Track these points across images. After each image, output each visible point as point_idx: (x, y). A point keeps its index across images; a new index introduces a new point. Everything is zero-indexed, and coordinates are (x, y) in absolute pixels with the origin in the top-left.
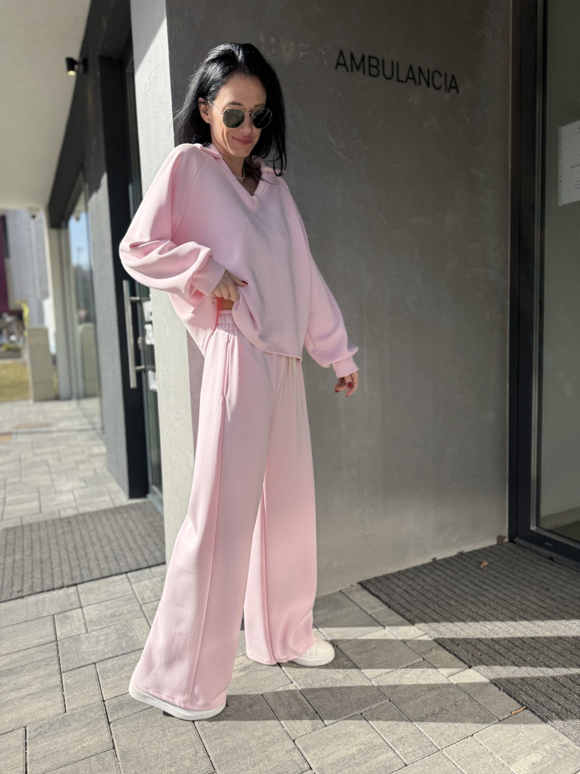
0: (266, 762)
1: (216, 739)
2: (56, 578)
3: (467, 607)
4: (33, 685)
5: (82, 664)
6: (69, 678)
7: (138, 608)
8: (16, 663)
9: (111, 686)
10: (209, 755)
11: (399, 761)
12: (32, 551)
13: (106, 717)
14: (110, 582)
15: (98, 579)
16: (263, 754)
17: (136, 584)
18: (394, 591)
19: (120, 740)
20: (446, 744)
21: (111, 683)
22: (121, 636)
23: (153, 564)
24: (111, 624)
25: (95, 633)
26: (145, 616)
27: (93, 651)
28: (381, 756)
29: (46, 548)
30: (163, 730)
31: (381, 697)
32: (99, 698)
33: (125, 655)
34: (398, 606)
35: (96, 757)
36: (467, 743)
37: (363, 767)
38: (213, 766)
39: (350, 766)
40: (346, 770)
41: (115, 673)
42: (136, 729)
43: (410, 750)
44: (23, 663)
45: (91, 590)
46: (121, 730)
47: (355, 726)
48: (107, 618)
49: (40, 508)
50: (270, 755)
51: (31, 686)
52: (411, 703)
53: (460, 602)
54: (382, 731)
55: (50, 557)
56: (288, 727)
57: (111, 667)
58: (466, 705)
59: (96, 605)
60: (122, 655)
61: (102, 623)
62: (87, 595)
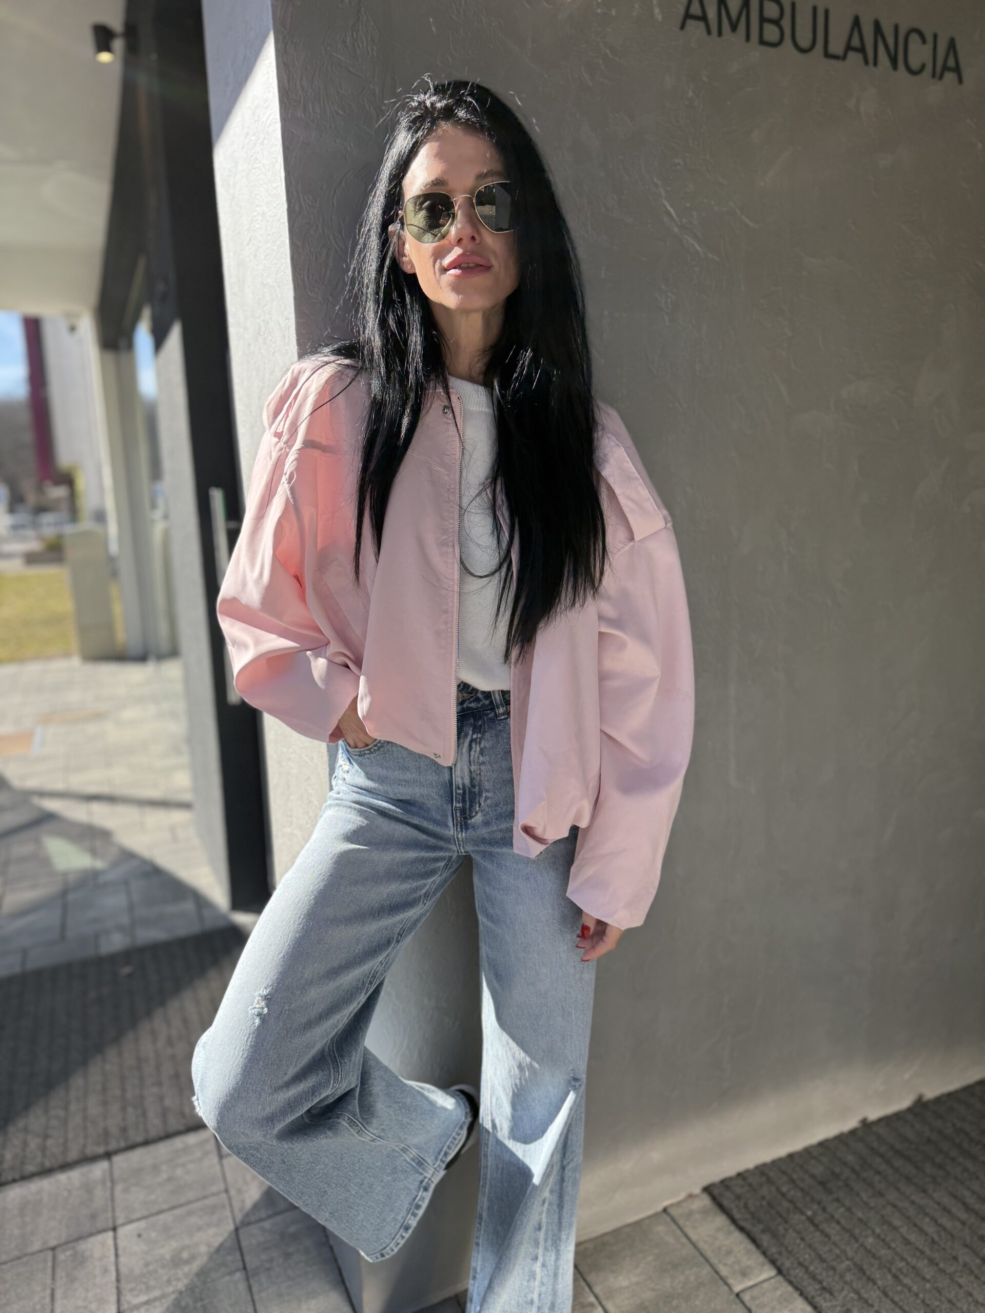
14: (178, 1150)
18: (786, 1222)
26: (245, 1268)
34: (799, 1272)
45: (139, 1173)
48: (163, 1266)
59: (142, 1224)
61: (152, 1283)
62: (126, 1190)
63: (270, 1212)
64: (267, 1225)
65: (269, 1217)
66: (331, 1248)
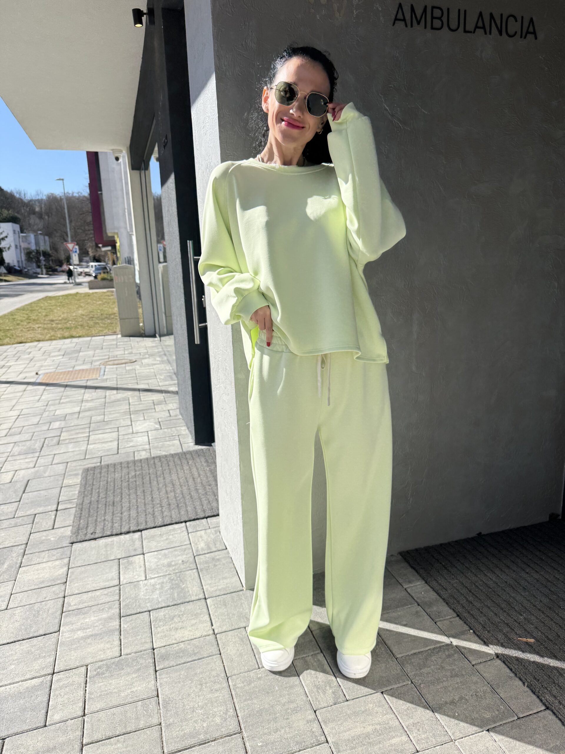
0: (287, 729)
1: (245, 700)
2: (124, 523)
3: (505, 591)
4: (97, 626)
5: (139, 611)
6: (127, 623)
7: (192, 559)
8: (84, 603)
9: (161, 635)
10: (238, 715)
11: (412, 746)
12: (106, 493)
13: (154, 665)
14: (170, 530)
15: (160, 527)
16: (286, 721)
17: (192, 533)
18: (432, 566)
19: (164, 689)
20: (460, 736)
21: (161, 632)
22: (174, 587)
23: (210, 514)
24: (167, 573)
25: (153, 581)
26: (197, 568)
27: (149, 598)
28: (394, 739)
29: (119, 491)
30: (201, 685)
31: (404, 678)
32: (149, 646)
33: (176, 606)
34: (434, 582)
35: (142, 703)
36: (482, 737)
37: (376, 748)
38: (240, 727)
39: (364, 745)
40: (360, 749)
41: (166, 623)
42: (178, 680)
43: (423, 736)
44: (90, 604)
45: (153, 537)
46: (165, 680)
47: (374, 705)
48: (164, 566)
49: (118, 449)
50: (291, 723)
51: (95, 627)
52: (432, 687)
53: (499, 584)
54: (399, 713)
55: (121, 501)
56: (311, 697)
57: (163, 617)
58: (487, 697)
59: (156, 553)
60: (173, 605)
61: (160, 571)
62: (149, 542)
63: (209, 551)
64: (207, 555)
65: (208, 553)
66: (234, 565)
